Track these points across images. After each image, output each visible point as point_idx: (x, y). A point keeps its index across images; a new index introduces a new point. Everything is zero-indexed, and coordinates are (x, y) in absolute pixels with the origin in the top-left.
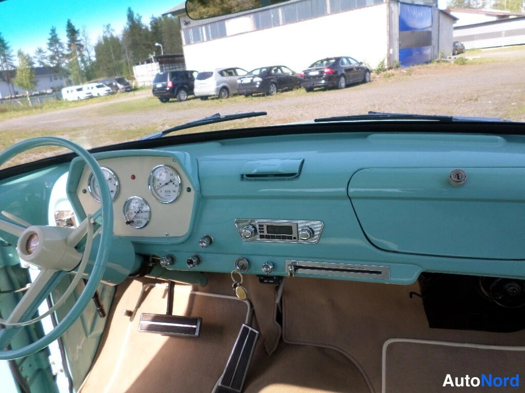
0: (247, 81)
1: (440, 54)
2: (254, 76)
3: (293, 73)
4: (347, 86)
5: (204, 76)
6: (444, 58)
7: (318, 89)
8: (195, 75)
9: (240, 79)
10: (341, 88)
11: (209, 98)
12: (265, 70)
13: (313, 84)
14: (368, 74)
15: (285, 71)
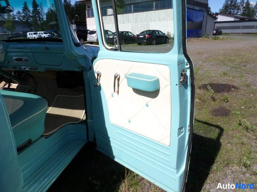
0: (111, 37)
1: (206, 34)
3: (134, 35)
4: (156, 44)
5: (92, 33)
6: (208, 36)
7: (143, 44)
8: (88, 32)
9: (108, 36)
10: (153, 45)
14: (168, 39)
15: (130, 34)
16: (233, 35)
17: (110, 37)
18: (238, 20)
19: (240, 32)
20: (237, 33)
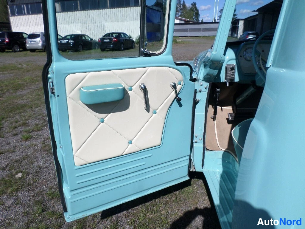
0: (65, 41)
2: (69, 39)
3: (92, 39)
4: (125, 49)
5: (33, 36)
7: (108, 49)
8: (25, 36)
10: (122, 50)
11: (37, 51)
12: (74, 36)
13: (107, 47)
14: (133, 44)
15: (87, 38)
16: (183, 38)
17: (62, 42)
18: (183, 22)
19: (188, 35)
20: (191, 36)
